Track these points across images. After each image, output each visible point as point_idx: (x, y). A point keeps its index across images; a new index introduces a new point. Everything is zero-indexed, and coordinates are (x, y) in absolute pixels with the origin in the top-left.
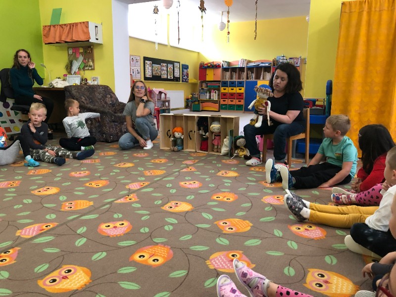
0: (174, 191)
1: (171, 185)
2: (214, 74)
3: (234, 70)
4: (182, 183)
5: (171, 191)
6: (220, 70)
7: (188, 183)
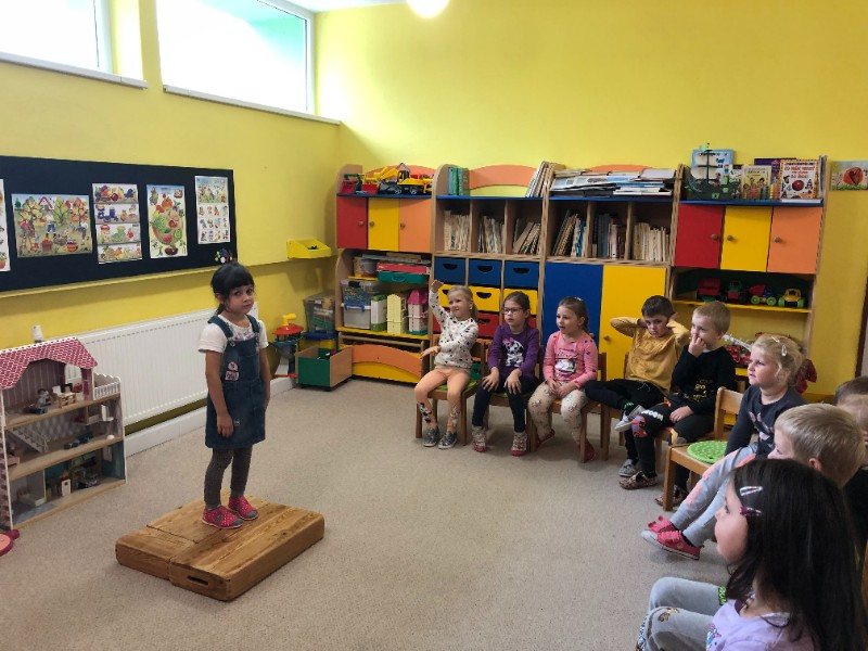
2: (402, 226)
3: (490, 209)
6: (430, 206)
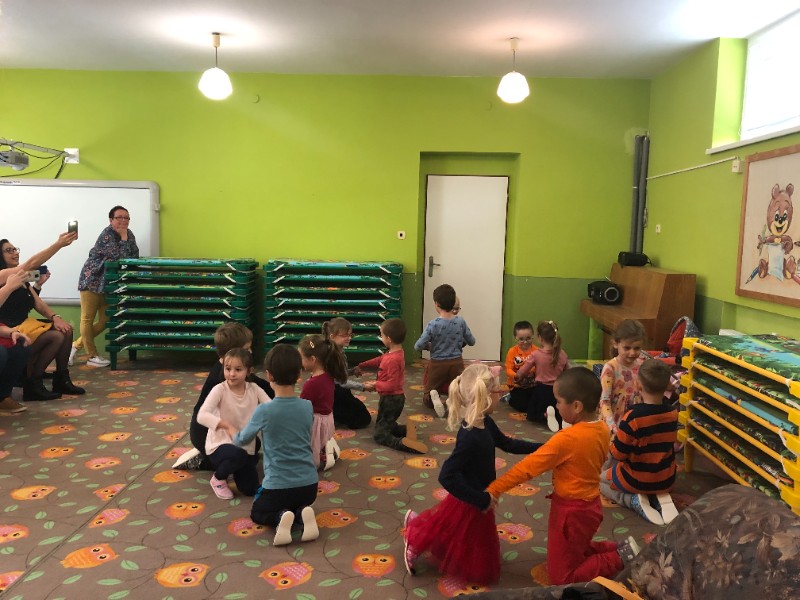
0: (39, 516)
1: (46, 526)
4: (22, 534)
5: (45, 514)
7: (11, 536)
